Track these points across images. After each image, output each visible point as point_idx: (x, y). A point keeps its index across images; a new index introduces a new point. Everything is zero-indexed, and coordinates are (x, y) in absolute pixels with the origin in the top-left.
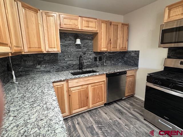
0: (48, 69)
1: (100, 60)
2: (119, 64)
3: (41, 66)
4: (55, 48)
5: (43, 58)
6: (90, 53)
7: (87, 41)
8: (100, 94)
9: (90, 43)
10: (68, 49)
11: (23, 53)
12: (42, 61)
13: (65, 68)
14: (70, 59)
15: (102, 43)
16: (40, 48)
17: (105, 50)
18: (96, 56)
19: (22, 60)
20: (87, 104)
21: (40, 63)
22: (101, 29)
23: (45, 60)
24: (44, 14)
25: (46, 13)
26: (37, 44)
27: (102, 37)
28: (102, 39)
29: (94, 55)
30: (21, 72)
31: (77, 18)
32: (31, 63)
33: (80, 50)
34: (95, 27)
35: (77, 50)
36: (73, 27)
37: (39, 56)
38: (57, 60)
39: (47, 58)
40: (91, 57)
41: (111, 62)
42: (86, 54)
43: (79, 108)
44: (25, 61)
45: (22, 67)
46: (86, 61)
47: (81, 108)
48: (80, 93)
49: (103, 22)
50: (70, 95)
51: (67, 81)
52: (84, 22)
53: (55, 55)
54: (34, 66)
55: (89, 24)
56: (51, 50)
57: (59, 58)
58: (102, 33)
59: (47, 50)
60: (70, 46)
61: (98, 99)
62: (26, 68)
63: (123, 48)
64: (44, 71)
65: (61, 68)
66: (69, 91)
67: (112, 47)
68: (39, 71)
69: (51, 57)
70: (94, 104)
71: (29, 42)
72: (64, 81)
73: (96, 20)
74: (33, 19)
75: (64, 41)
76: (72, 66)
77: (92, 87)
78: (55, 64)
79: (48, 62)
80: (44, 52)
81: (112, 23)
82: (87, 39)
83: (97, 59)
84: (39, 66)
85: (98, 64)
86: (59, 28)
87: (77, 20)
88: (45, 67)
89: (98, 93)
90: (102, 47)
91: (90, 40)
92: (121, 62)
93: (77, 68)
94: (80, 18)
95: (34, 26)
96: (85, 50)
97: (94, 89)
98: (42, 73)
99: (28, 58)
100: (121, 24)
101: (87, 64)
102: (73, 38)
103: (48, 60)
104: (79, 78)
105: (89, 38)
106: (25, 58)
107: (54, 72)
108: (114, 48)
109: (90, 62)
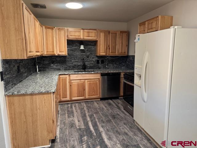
0: (59, 67)
1: (102, 63)
2: (122, 67)
3: (54, 65)
4: (63, 52)
5: (56, 59)
6: (93, 56)
7: (90, 46)
8: (95, 89)
9: (93, 48)
10: (74, 53)
11: (44, 55)
12: (55, 61)
13: (71, 67)
14: (75, 61)
15: (101, 48)
16: (54, 52)
17: (104, 54)
18: (98, 59)
19: (42, 60)
20: (83, 95)
21: (53, 63)
22: (100, 37)
23: (57, 60)
24: (57, 30)
25: (58, 29)
26: (52, 50)
27: (101, 44)
28: (101, 46)
29: (97, 58)
30: (41, 68)
31: (80, 30)
32: (47, 62)
33: (84, 54)
34: (95, 37)
35: (82, 54)
36: (77, 37)
37: (53, 57)
38: (66, 61)
39: (58, 59)
40: (94, 60)
41: (114, 65)
42: (89, 58)
43: (77, 97)
44: (44, 60)
45: (41, 65)
46: (89, 63)
47: (79, 97)
48: (78, 85)
49: (101, 31)
50: (71, 85)
51: (69, 75)
52: (85, 33)
53: (64, 57)
54: (49, 64)
55: (89, 34)
56: (60, 54)
57: (67, 59)
58: (101, 41)
59: (58, 54)
60: (76, 50)
61: (94, 93)
62: (44, 66)
63: (122, 52)
64: (56, 68)
65: (68, 67)
66: (70, 82)
67: (110, 52)
68: (52, 68)
69: (62, 58)
70: (90, 96)
71: (47, 48)
72: (67, 74)
73: (95, 31)
74: (50, 34)
75: (71, 46)
76: (77, 66)
77: (88, 82)
78: (64, 64)
79: (59, 62)
80: (56, 55)
81: (111, 32)
82: (90, 45)
83: (100, 62)
84: (53, 65)
85: (100, 66)
86: (66, 38)
87: (80, 32)
88: (57, 66)
89: (93, 87)
90: (101, 52)
91: (93, 45)
92: (124, 66)
93: (81, 68)
94: (82, 30)
95: (51, 39)
96: (88, 54)
97: (90, 84)
98: (54, 70)
99: (45, 58)
100: (119, 32)
101: (90, 65)
102: (78, 45)
103: (59, 61)
104: (78, 74)
105: (92, 44)
106: (44, 59)
107: (62, 70)
108: (113, 53)
109: (92, 64)
